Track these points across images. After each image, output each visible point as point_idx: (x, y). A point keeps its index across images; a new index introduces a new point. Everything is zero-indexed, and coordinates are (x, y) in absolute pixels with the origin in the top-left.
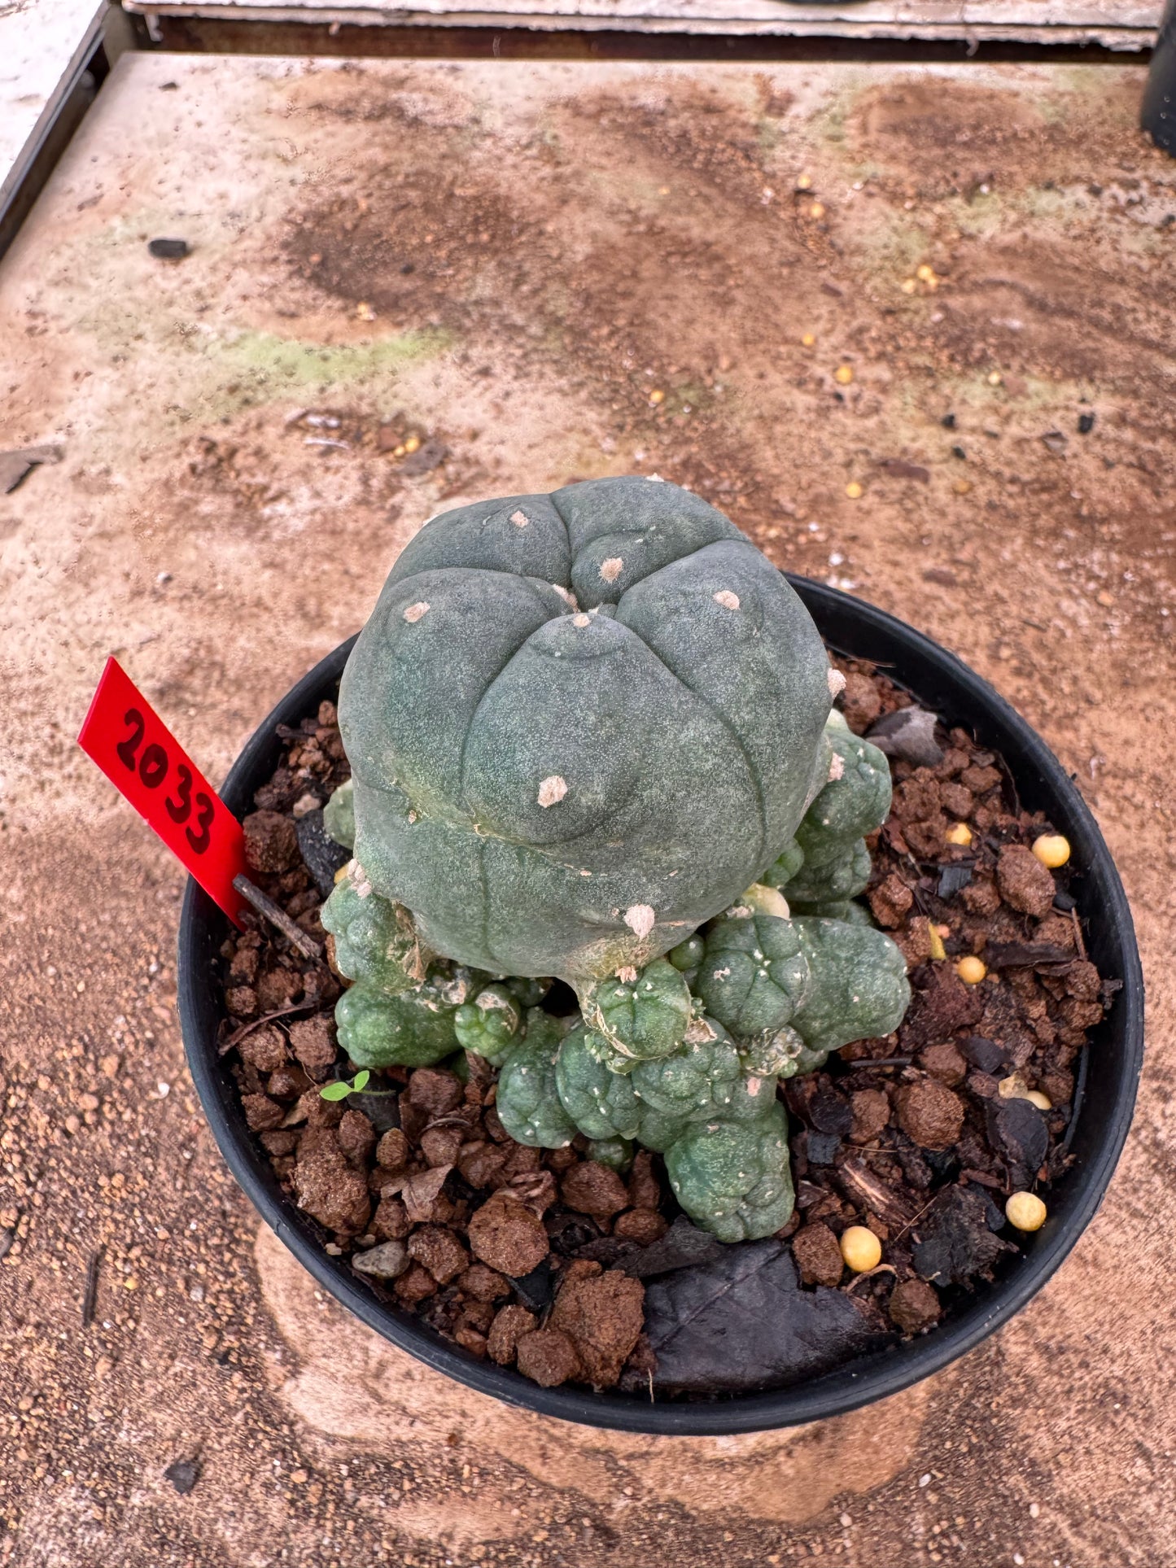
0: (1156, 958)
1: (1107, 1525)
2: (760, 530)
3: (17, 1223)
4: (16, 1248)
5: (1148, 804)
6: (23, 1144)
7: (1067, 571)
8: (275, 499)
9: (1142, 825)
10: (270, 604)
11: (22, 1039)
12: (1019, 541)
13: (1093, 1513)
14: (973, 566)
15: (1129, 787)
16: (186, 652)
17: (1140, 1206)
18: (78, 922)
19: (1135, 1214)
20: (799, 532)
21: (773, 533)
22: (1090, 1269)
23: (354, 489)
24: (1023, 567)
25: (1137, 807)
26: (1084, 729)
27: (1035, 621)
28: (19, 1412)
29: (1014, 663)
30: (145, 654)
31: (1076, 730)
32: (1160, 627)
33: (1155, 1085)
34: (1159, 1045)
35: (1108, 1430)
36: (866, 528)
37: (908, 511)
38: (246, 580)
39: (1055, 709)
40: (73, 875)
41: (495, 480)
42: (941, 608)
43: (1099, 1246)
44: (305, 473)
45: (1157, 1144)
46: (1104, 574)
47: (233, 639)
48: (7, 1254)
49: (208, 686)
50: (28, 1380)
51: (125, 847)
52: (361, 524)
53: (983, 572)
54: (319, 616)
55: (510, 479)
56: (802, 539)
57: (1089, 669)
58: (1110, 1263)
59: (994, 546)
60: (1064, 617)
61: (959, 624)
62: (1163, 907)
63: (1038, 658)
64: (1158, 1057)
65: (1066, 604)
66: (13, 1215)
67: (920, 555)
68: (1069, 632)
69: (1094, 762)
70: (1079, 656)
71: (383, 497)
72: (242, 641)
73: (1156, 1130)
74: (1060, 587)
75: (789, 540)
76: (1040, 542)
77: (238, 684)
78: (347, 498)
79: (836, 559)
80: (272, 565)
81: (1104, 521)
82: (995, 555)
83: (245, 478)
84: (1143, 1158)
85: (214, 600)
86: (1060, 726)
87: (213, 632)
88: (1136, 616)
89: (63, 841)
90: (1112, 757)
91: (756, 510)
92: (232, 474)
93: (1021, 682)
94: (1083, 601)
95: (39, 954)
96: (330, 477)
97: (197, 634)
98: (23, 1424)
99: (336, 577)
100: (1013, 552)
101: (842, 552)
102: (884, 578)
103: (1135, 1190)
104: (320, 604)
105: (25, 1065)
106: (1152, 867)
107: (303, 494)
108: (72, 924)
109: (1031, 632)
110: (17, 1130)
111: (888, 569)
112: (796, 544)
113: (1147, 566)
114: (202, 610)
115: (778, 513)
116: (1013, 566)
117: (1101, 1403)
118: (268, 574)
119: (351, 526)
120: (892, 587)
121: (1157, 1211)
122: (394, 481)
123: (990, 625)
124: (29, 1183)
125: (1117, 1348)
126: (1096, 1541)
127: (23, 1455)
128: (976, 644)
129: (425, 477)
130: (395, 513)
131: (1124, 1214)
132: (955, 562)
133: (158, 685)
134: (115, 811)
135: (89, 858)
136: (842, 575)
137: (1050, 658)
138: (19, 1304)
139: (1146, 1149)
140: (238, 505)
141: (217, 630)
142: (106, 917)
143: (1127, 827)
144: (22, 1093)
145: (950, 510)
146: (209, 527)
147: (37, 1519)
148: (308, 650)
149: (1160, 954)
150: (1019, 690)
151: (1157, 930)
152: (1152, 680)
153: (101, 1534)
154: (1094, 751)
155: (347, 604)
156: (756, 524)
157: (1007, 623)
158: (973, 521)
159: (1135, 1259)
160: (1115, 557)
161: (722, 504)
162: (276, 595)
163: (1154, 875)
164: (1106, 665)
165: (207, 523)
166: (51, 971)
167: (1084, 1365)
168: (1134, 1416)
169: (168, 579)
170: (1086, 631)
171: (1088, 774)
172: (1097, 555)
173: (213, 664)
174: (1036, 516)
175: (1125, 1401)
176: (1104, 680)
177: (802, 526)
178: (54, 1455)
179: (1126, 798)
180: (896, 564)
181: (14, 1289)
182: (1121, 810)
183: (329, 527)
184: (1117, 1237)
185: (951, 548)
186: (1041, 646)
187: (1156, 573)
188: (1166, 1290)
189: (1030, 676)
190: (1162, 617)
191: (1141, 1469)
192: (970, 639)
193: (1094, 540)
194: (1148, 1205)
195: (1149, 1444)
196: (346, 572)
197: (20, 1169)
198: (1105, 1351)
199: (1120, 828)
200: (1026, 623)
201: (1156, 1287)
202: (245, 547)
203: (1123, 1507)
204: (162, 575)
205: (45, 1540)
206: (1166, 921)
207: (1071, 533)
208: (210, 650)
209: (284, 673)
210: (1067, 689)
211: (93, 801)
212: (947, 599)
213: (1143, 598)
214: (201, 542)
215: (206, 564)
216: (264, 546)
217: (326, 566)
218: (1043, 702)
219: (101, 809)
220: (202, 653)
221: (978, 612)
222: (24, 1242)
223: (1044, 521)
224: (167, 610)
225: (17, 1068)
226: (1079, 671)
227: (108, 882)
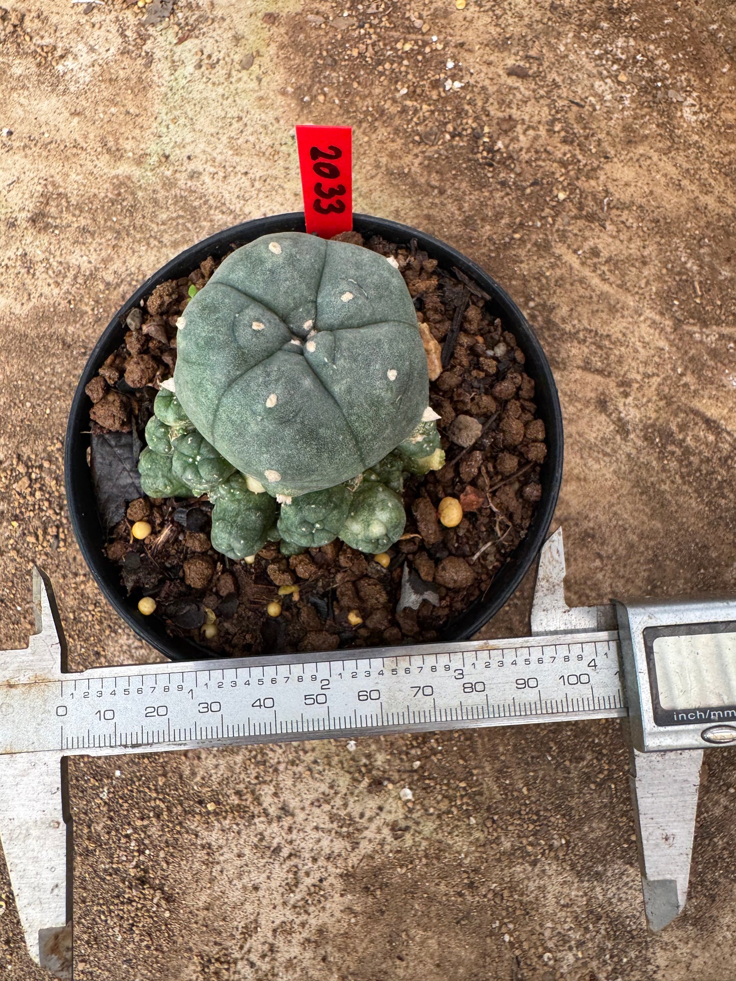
0: (631, 320)
1: (582, 587)
2: (399, 46)
3: (58, 532)
4: (62, 544)
5: (635, 225)
6: (47, 496)
7: (600, 57)
8: (62, 57)
9: (630, 239)
10: (85, 145)
11: (26, 443)
12: (571, 35)
13: (576, 582)
14: (539, 59)
15: (625, 215)
16: (40, 188)
17: (608, 450)
18: (33, 375)
19: (606, 454)
20: (426, 44)
21: (408, 47)
22: (582, 483)
23: (117, 42)
24: (572, 57)
25: (628, 228)
26: (603, 178)
27: (578, 101)
28: (90, 611)
29: (563, 134)
30: (13, 193)
31: (598, 178)
32: (654, 97)
33: (622, 390)
34: (627, 367)
35: (585, 550)
36: (470, 36)
37: (498, 17)
38: (62, 126)
39: (585, 165)
40: (20, 347)
41: (213, 21)
42: (519, 96)
43: (587, 471)
44: (77, 30)
45: (620, 419)
46: (624, 57)
47: (67, 175)
48: (58, 547)
49: (61, 212)
50: (89, 598)
51: (45, 326)
52: (129, 71)
53: (546, 64)
54: (118, 150)
55: (223, 19)
56: (428, 50)
57: (608, 133)
58: (592, 478)
59: (553, 41)
60: (596, 95)
61: (529, 108)
62: (636, 289)
63: (577, 129)
64: (625, 374)
65: (597, 83)
66: (55, 529)
67: (506, 54)
68: (598, 107)
69: (606, 201)
70: (603, 124)
71: (139, 47)
72: (73, 176)
73: (620, 412)
74: (595, 71)
75: (419, 53)
76: (583, 34)
77: (79, 207)
78: (113, 50)
79: (450, 64)
80: (75, 114)
81: (628, 12)
82: (553, 48)
83: (37, 40)
84: (612, 427)
85: (45, 146)
86: (588, 177)
87: (52, 171)
88: (640, 90)
89: (7, 327)
90: (617, 196)
91: (395, 28)
92: (27, 38)
93: (567, 148)
94: (608, 81)
95: (18, 396)
96: (97, 33)
97: (42, 175)
98: (93, 616)
99: (122, 117)
100: (566, 45)
101: (454, 58)
102: (482, 75)
103: (607, 443)
104: (116, 141)
105: (33, 457)
106: (633, 265)
107: (80, 48)
108: (30, 376)
109: (575, 108)
110: (41, 489)
111: (484, 68)
112: (424, 54)
113: (652, 47)
114: (40, 156)
115: (411, 29)
116: (567, 56)
117: (583, 539)
118: (76, 119)
119: (122, 74)
120: (487, 83)
121: (616, 452)
122: (143, 31)
123: (548, 106)
124: (57, 514)
125: (592, 515)
126: (576, 593)
127: (97, 627)
128: (539, 122)
129: (164, 24)
130: (149, 59)
131: (600, 456)
132: (527, 58)
133: (29, 216)
134: (31, 304)
135: (26, 336)
136: (454, 78)
137: (585, 128)
138: (72, 567)
139: (614, 423)
140: (39, 65)
141: (55, 169)
142: (48, 370)
143: (622, 241)
144: (37, 471)
145: (525, 13)
146: (24, 87)
147: (112, 649)
148: (117, 177)
149: (632, 317)
150: (565, 154)
151: (632, 303)
152: (647, 137)
153: (143, 651)
154: (606, 191)
155: (133, 138)
156: (397, 41)
157: (560, 103)
158: (541, 21)
159: (604, 475)
160: (632, 42)
161: (371, 26)
162: (86, 137)
163: (634, 269)
164: (619, 128)
165: (21, 84)
166: (28, 404)
167: (577, 524)
168: (597, 543)
169: (10, 133)
170: (608, 104)
171: (602, 209)
172: (620, 42)
173: (59, 194)
174: (582, 12)
175: (593, 537)
176: (617, 140)
177: (426, 37)
178: (112, 625)
179: (623, 222)
180: (490, 64)
181: (68, 561)
182: (619, 231)
183: (107, 76)
184: (596, 466)
185: (526, 47)
186: (580, 119)
187: (657, 52)
188: (617, 487)
189: (572, 142)
190: (657, 88)
191: (598, 563)
192: (536, 118)
193: (619, 29)
194: (613, 449)
195: (603, 553)
196: (128, 113)
197: (50, 507)
198: (586, 517)
199: (618, 242)
200: (573, 102)
201: (612, 486)
202: (54, 99)
203: (588, 579)
204: (5, 131)
205: (119, 656)
206: (637, 297)
207: (605, 25)
208: (54, 184)
209: (107, 196)
210: (594, 151)
211: (16, 300)
212: (522, 89)
213: (647, 74)
214: (22, 100)
215: (32, 117)
216: (66, 98)
217: (113, 110)
218: (579, 161)
219: (23, 304)
220: (50, 188)
221: (542, 97)
222: (65, 540)
223: (588, 16)
224: (16, 157)
225: (29, 458)
226: (602, 136)
227: (42, 349)
